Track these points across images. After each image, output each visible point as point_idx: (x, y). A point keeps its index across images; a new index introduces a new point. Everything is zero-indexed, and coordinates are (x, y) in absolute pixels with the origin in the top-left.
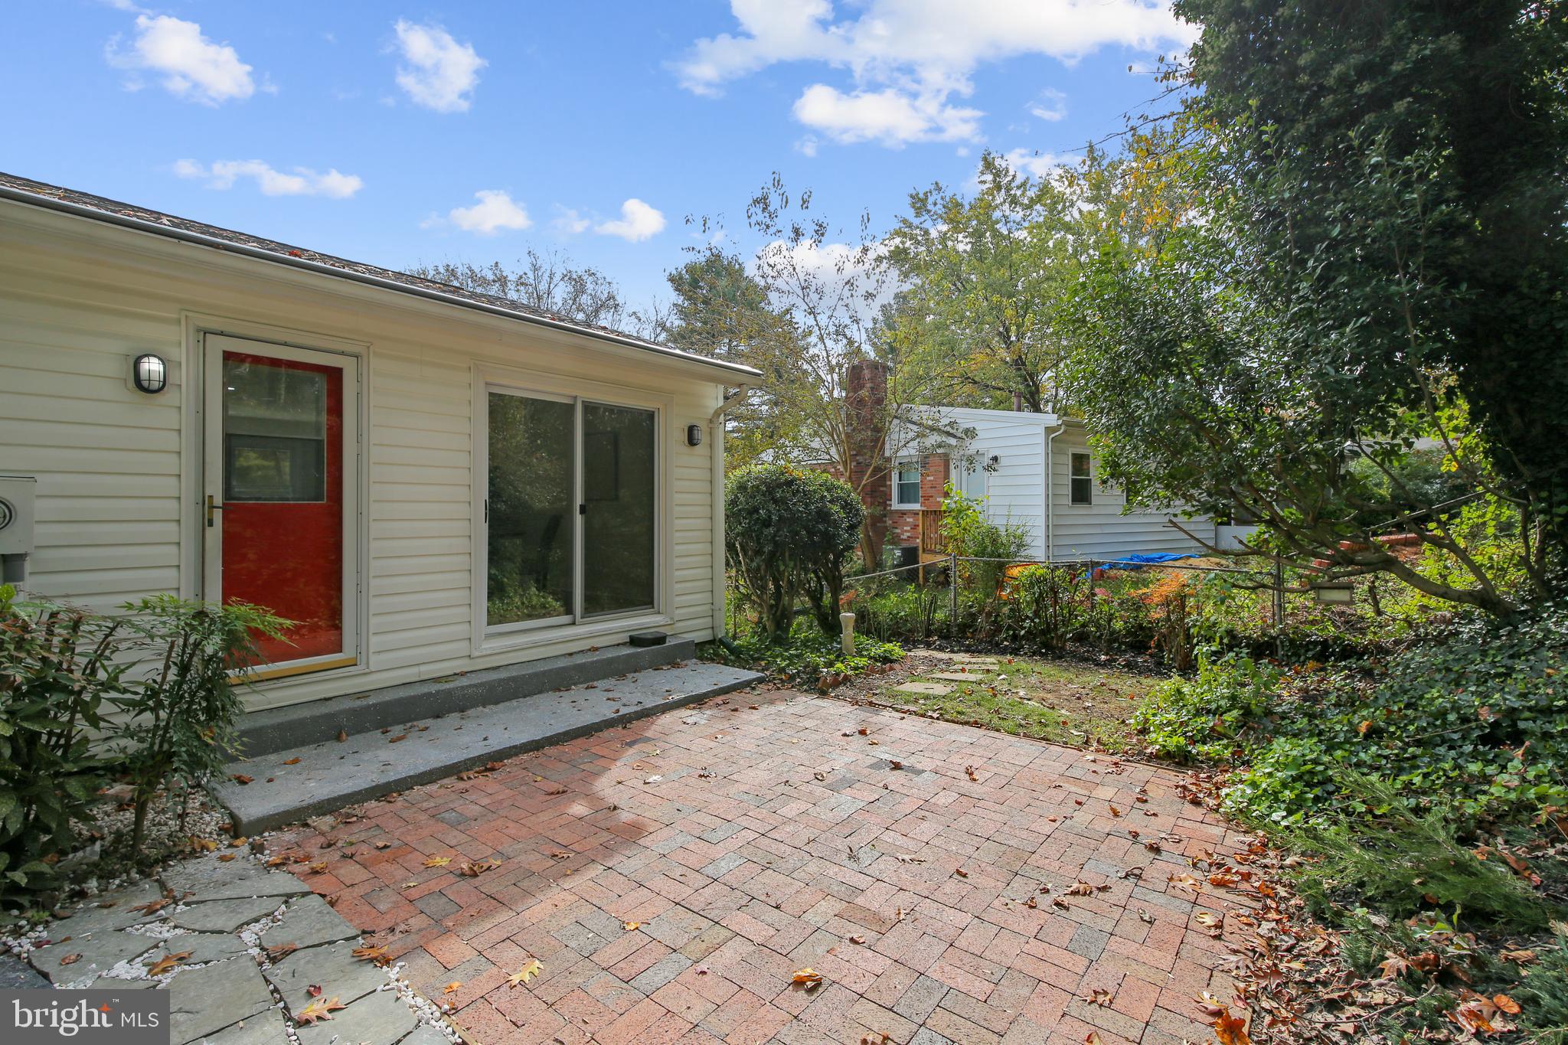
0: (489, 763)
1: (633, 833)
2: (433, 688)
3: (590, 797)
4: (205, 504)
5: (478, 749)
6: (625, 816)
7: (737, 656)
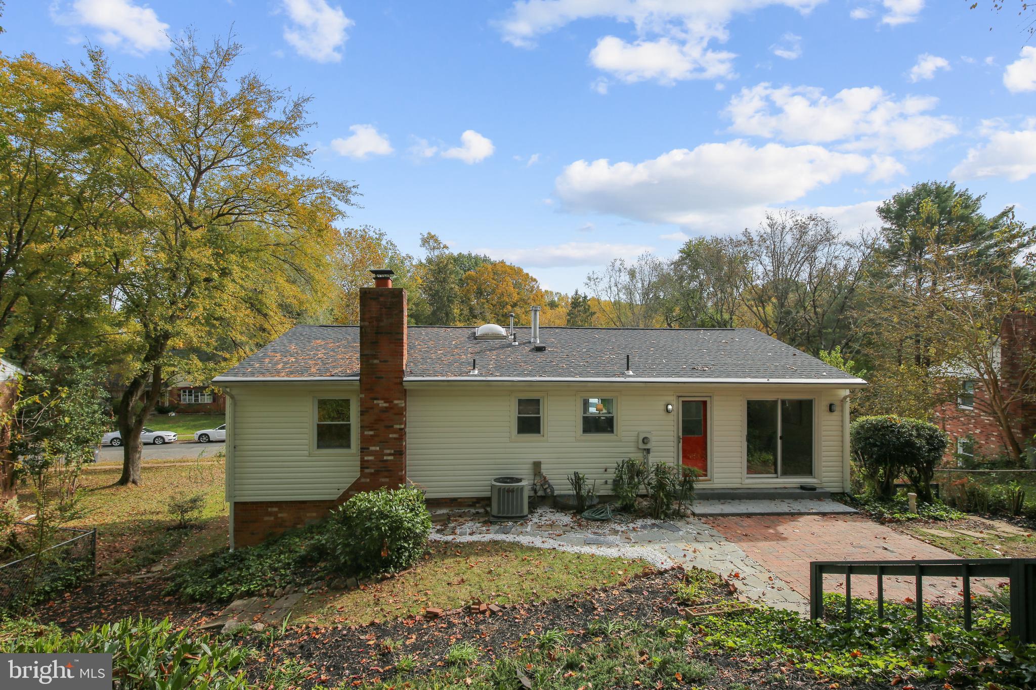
0: (749, 515)
1: (785, 539)
2: (732, 491)
3: (775, 529)
4: (678, 437)
5: (745, 511)
6: (784, 536)
7: (854, 502)
